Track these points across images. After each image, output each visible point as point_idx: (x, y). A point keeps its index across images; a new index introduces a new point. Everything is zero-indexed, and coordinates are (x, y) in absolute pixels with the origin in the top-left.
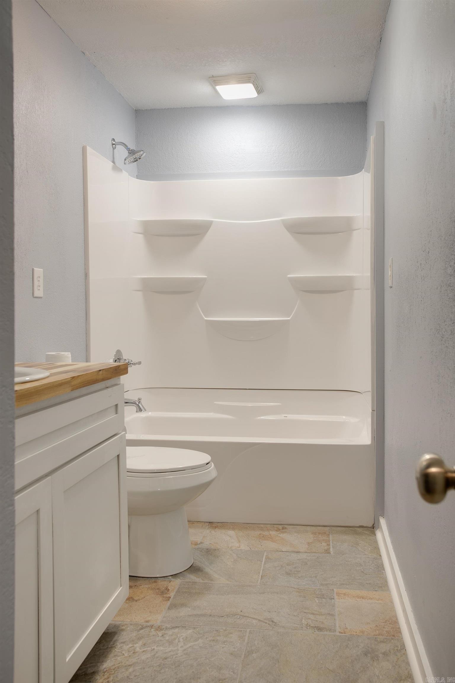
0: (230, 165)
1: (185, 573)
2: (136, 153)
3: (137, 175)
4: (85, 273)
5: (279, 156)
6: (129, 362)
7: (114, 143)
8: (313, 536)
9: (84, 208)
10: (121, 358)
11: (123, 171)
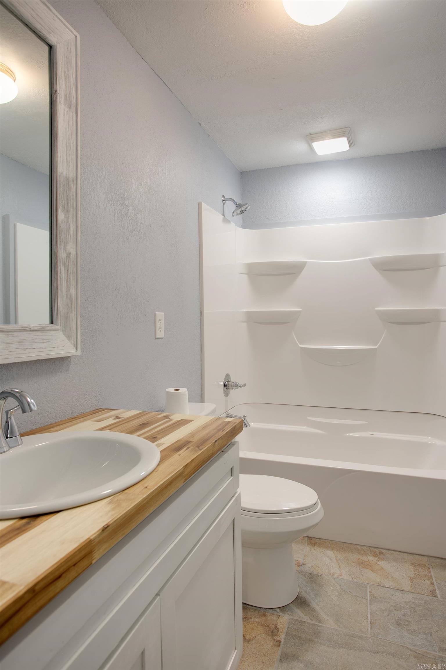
0: (321, 212)
1: (291, 605)
2: (243, 206)
3: (242, 226)
4: (200, 311)
5: (366, 202)
6: (236, 385)
7: (224, 199)
8: (414, 569)
9: (199, 255)
10: (230, 381)
11: (231, 222)
